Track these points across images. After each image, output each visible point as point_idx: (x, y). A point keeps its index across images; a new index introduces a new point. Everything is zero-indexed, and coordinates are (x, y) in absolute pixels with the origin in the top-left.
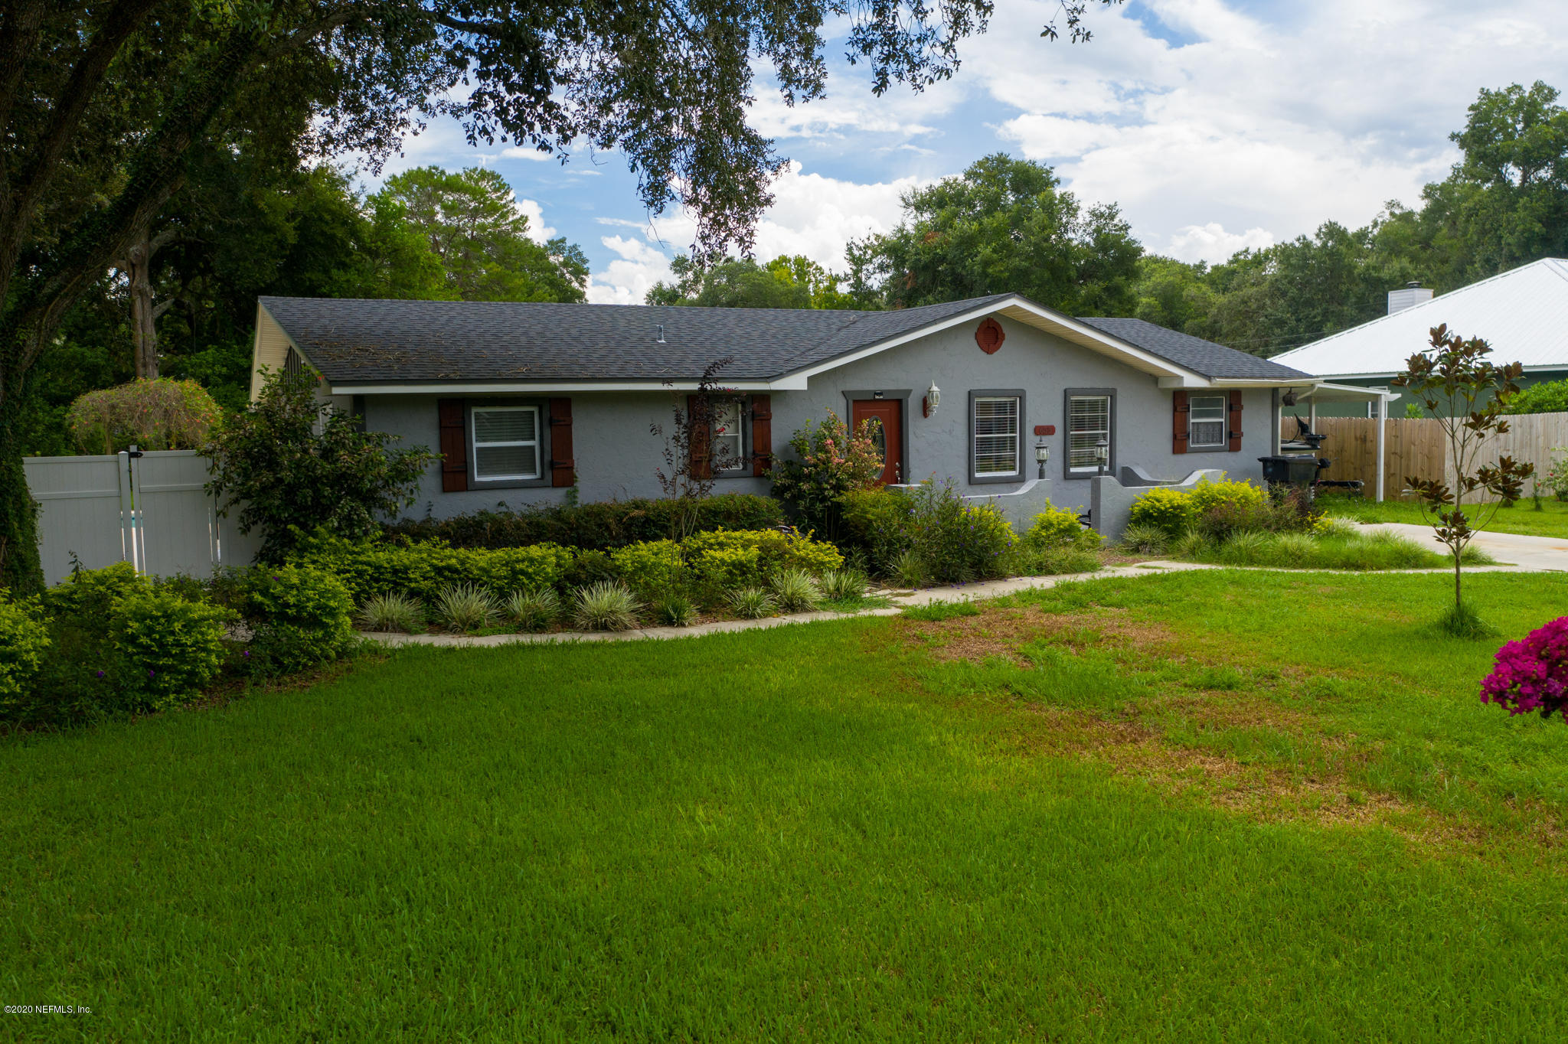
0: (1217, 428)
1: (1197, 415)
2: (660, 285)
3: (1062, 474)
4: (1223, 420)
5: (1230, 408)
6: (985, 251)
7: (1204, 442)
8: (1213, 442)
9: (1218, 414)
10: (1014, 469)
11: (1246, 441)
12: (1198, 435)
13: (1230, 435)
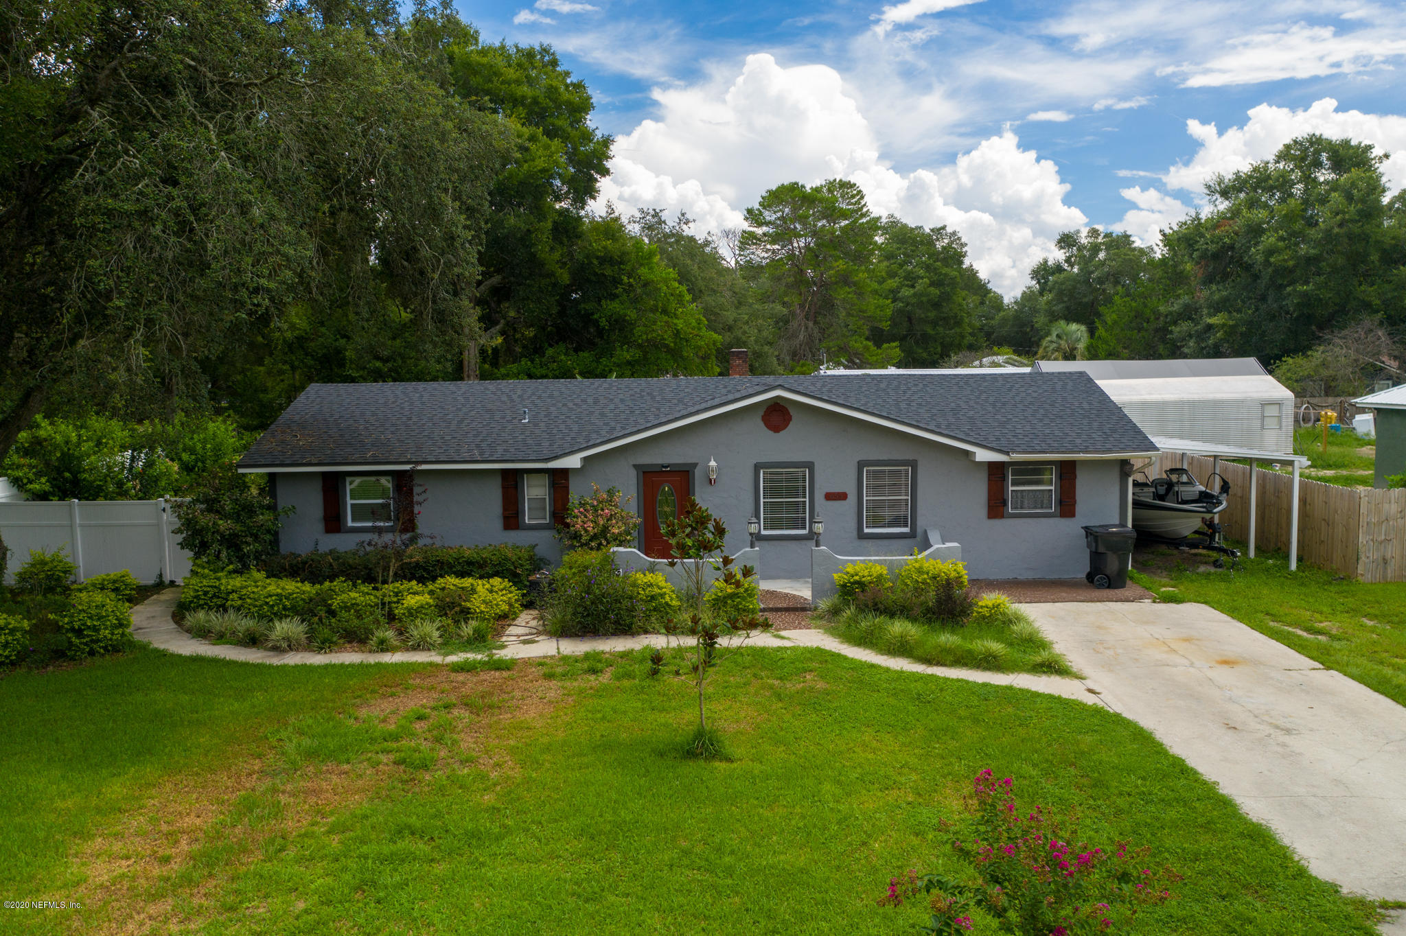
0: (1046, 495)
1: (1015, 483)
2: (1046, 261)
3: (855, 533)
4: (1053, 488)
5: (1061, 477)
6: (1269, 240)
7: (1029, 508)
8: (1042, 508)
10: (805, 528)
11: (1080, 508)
12: (1022, 502)
13: (1061, 503)
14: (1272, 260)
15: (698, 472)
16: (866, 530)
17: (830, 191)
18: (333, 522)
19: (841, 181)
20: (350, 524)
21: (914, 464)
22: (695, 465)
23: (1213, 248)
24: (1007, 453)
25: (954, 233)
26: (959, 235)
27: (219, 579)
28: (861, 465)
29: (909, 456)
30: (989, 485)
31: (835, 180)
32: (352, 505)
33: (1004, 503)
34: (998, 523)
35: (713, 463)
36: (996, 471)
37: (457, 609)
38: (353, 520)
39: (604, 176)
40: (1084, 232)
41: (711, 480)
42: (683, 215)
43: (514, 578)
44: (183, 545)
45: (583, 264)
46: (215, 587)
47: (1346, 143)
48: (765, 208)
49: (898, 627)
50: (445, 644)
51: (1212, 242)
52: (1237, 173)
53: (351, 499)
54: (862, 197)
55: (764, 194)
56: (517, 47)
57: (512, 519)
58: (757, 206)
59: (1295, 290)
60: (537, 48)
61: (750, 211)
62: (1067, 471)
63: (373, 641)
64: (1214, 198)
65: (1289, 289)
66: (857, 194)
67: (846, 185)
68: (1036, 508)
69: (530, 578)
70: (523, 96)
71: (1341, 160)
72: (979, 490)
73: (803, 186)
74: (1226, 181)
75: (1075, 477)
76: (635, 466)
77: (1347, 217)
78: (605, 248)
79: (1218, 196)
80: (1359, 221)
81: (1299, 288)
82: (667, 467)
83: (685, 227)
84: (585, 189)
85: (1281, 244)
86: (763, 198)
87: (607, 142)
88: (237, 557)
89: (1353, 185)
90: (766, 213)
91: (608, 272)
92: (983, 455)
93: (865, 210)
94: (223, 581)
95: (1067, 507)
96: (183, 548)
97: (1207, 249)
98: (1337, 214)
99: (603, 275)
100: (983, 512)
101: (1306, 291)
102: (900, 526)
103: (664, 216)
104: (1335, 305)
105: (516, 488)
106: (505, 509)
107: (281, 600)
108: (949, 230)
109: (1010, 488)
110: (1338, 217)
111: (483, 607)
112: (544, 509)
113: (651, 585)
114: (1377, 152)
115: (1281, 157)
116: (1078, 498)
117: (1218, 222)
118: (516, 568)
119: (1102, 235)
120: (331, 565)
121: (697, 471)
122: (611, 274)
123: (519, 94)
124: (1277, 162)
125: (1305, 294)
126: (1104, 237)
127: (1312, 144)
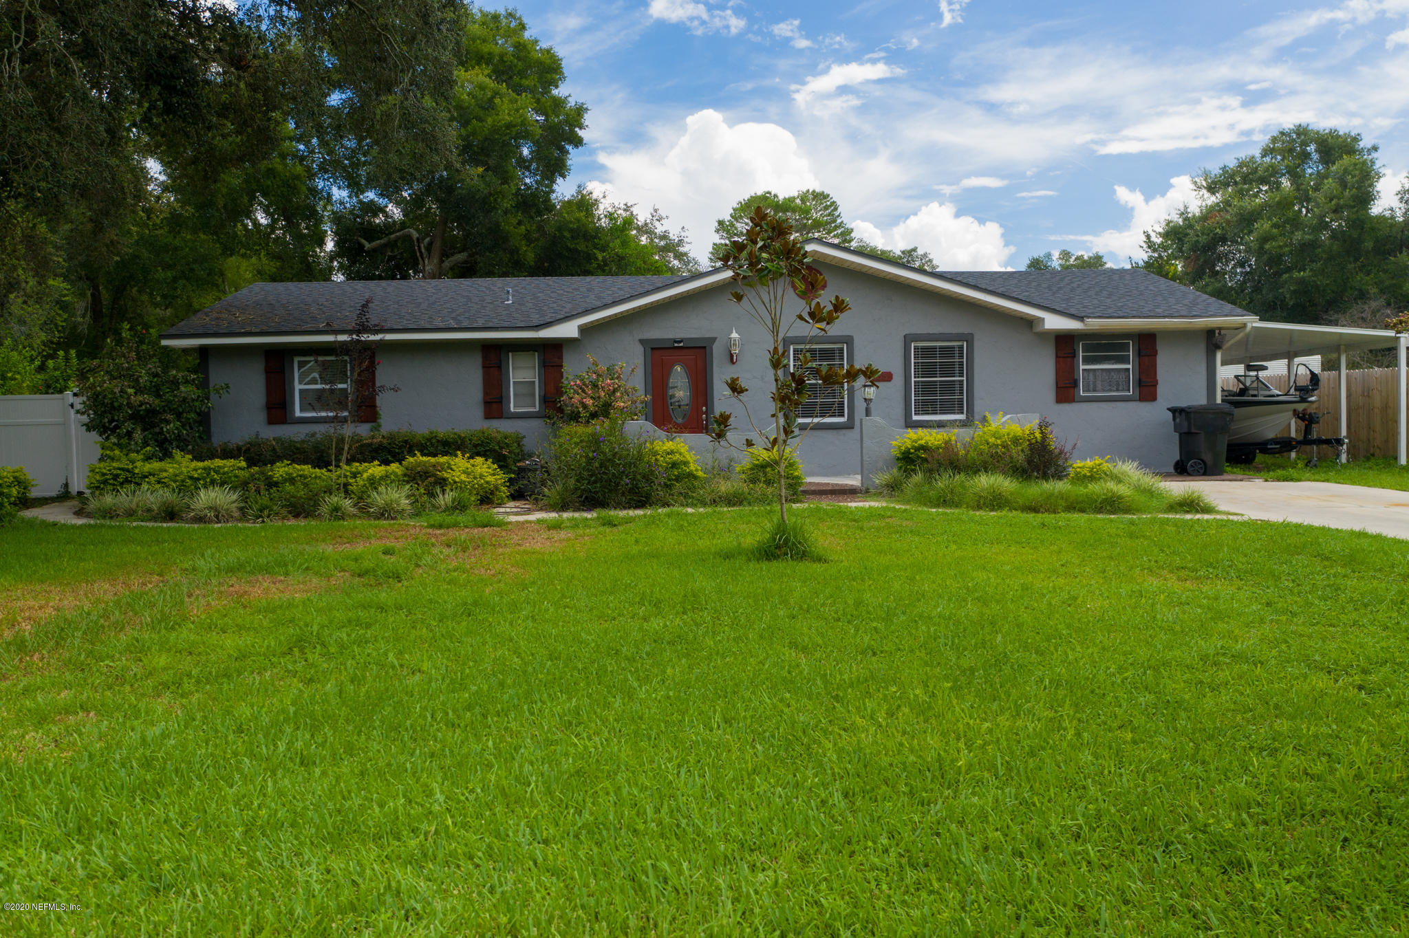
0: (1123, 375)
1: (1087, 360)
3: (903, 421)
4: (1130, 366)
5: (1140, 354)
6: (1263, 227)
7: (1104, 391)
8: (1117, 390)
9: (1125, 360)
10: (843, 416)
11: (1161, 390)
12: (1094, 383)
13: (1140, 383)
14: (1267, 246)
15: (717, 350)
16: (915, 418)
17: (803, 201)
18: (278, 409)
19: (814, 191)
20: (298, 414)
21: (969, 339)
22: (714, 340)
23: (1203, 239)
24: (1081, 318)
25: (925, 255)
26: (931, 257)
27: (133, 462)
28: (908, 339)
29: (963, 329)
30: (1057, 363)
31: (808, 191)
32: (301, 391)
33: (1075, 384)
34: (1066, 407)
35: (734, 335)
36: (1064, 343)
37: (432, 479)
38: (301, 410)
39: (577, 146)
40: (1056, 255)
41: (732, 356)
42: (656, 211)
43: (501, 461)
44: (89, 427)
45: (555, 237)
46: (128, 470)
47: (1333, 134)
48: (736, 220)
49: (985, 482)
50: (417, 515)
51: (1203, 234)
52: (1224, 168)
53: (300, 383)
54: (836, 209)
55: (735, 206)
56: (481, 11)
57: (494, 404)
58: (727, 218)
59: (1291, 277)
60: (503, 12)
61: (721, 223)
62: (1147, 343)
63: (324, 509)
64: (1201, 193)
65: (1285, 276)
66: (830, 206)
67: (820, 197)
68: (1110, 390)
69: (518, 464)
70: (490, 54)
71: (1330, 149)
72: (1044, 369)
73: (776, 196)
74: (1213, 176)
75: (1155, 353)
76: (642, 342)
77: (1342, 202)
78: (578, 220)
79: (1204, 191)
80: (1354, 207)
81: (1295, 274)
82: (680, 342)
83: (657, 224)
84: (555, 167)
85: (1275, 231)
86: (734, 210)
87: (580, 111)
88: (156, 440)
89: (1346, 171)
90: (738, 225)
91: (582, 247)
92: (1054, 322)
93: (839, 221)
94: (139, 464)
95: (1147, 389)
96: (89, 430)
97: (1197, 241)
98: (1331, 200)
99: (576, 250)
100: (1051, 395)
101: (1303, 277)
102: (954, 413)
103: (635, 210)
104: (1333, 292)
105: (499, 367)
106: (486, 392)
107: (208, 474)
108: (920, 252)
109: (1082, 367)
110: (1333, 202)
111: (463, 477)
112: (534, 395)
113: (672, 453)
114: (1365, 143)
115: (1266, 152)
116: (1159, 377)
117: (1208, 214)
118: (501, 448)
119: (1074, 258)
120: (274, 449)
121: (715, 347)
122: (585, 250)
123: (486, 50)
124: (1262, 157)
125: (1302, 282)
126: (1076, 259)
127: (1298, 134)
